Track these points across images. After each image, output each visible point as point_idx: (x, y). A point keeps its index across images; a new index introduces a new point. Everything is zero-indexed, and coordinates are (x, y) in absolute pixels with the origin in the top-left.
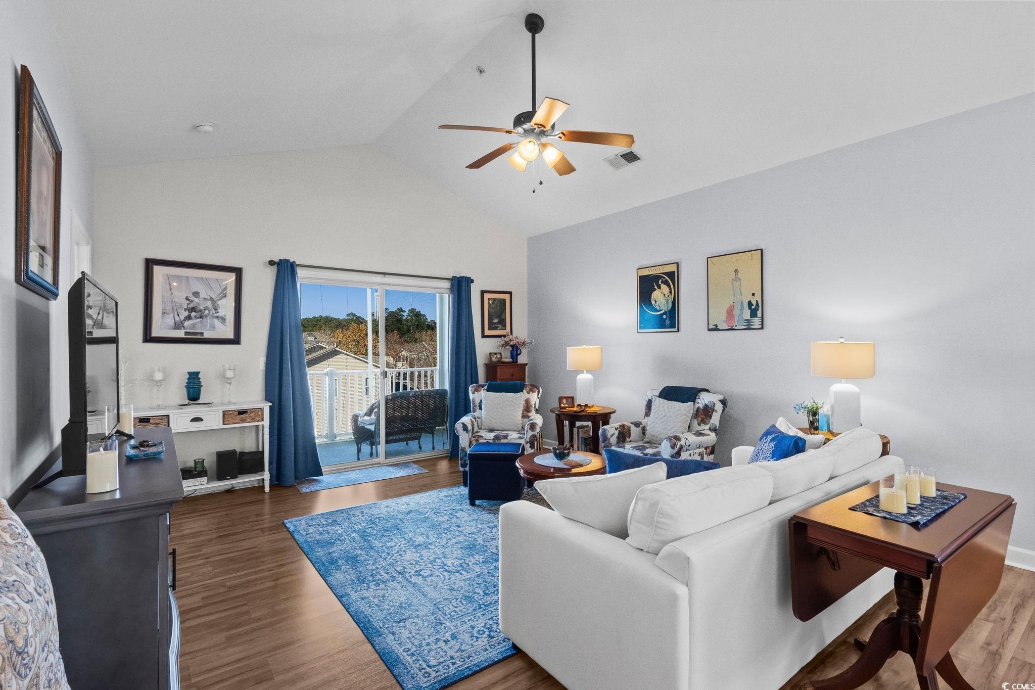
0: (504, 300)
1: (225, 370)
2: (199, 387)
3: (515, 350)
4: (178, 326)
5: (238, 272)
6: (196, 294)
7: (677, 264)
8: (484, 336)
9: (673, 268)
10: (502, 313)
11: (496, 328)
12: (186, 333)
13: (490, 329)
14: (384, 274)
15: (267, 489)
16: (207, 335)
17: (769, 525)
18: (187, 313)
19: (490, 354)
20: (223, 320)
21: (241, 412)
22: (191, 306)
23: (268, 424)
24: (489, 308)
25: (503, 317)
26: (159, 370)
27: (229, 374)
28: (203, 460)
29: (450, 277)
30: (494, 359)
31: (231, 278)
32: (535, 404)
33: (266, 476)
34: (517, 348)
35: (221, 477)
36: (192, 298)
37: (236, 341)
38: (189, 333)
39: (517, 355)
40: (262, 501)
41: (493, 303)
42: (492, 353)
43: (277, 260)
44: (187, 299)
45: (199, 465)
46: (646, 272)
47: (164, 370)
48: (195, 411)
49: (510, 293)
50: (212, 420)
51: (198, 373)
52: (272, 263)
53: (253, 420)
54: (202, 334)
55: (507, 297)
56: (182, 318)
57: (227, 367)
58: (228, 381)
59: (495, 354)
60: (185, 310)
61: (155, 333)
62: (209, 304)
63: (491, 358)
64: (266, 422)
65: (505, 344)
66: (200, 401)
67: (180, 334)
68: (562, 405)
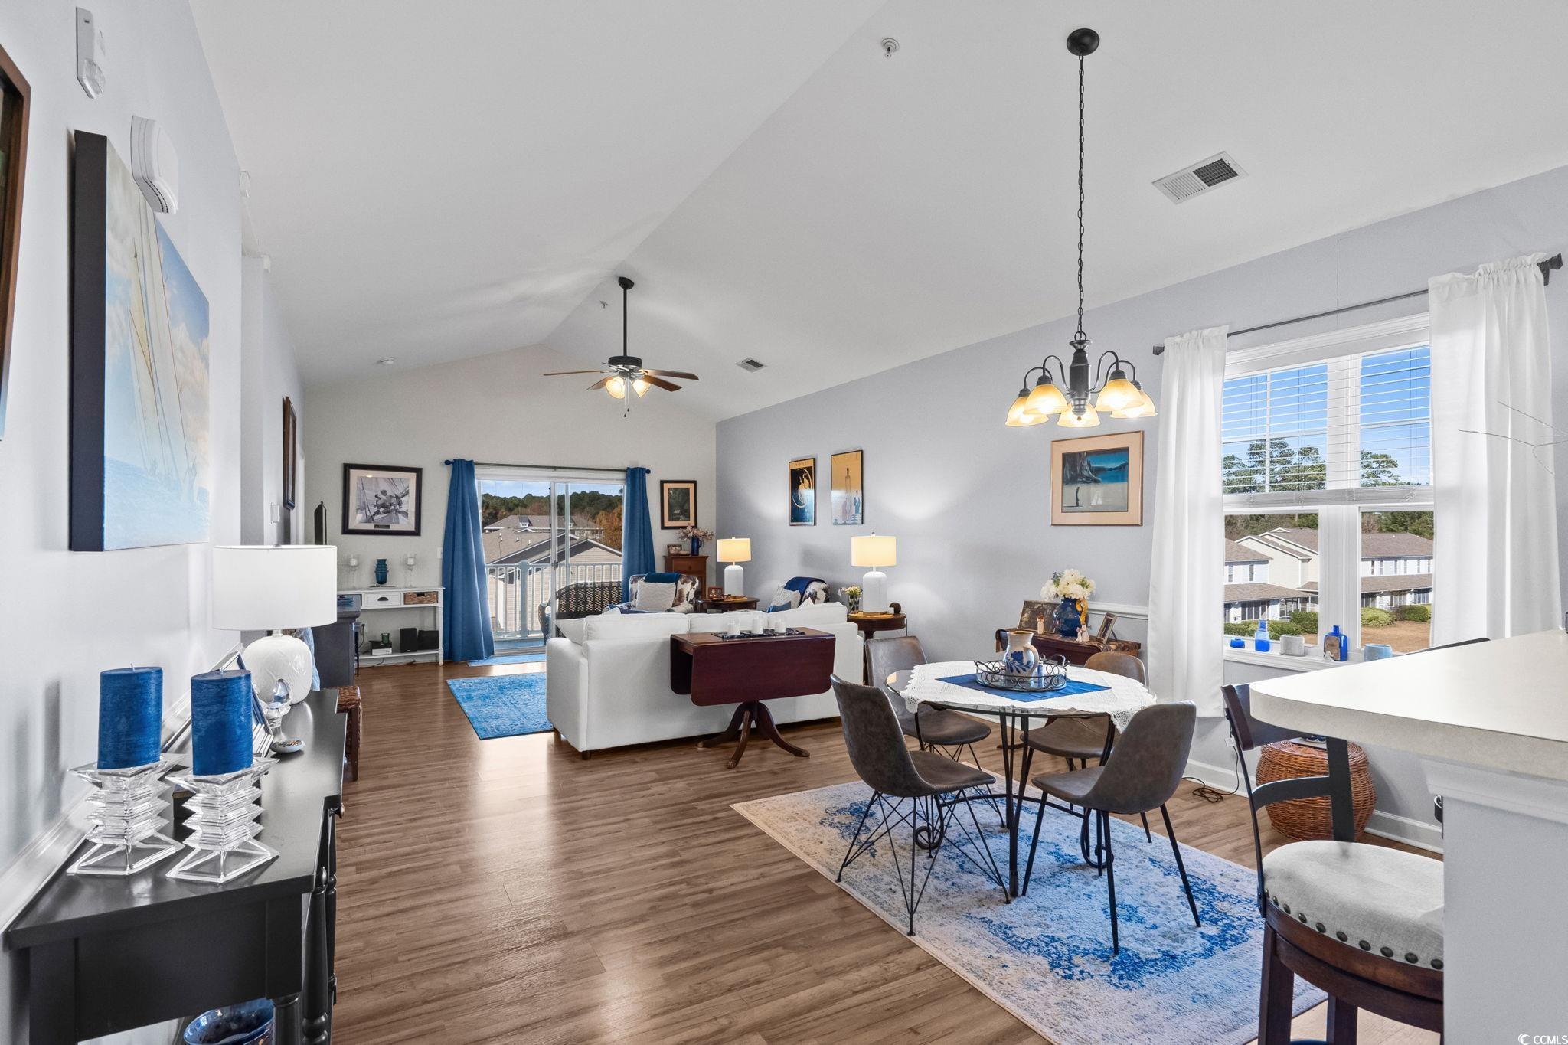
0: (688, 490)
1: (407, 559)
2: (386, 572)
3: (696, 542)
4: (369, 520)
5: (418, 472)
6: (384, 492)
7: (814, 460)
8: (663, 527)
9: (810, 464)
10: (685, 503)
11: (678, 519)
12: (376, 526)
13: (671, 520)
14: (555, 468)
15: (441, 663)
16: (393, 527)
17: (661, 641)
18: (376, 509)
19: (668, 546)
20: (406, 514)
21: (420, 595)
22: (379, 503)
23: (442, 606)
24: (669, 498)
25: (686, 507)
26: (354, 558)
27: (411, 562)
28: (389, 634)
29: (625, 469)
30: (672, 552)
31: (413, 476)
32: (688, 595)
33: (441, 651)
34: (698, 540)
35: (403, 650)
36: (380, 496)
37: (417, 532)
38: (378, 526)
39: (698, 547)
40: (437, 671)
41: (673, 492)
42: (671, 546)
43: (451, 459)
44: (376, 496)
45: (385, 638)
46: (795, 466)
47: (358, 558)
48: (382, 592)
49: (695, 482)
50: (396, 600)
51: (385, 560)
52: (447, 463)
53: (429, 602)
54: (388, 526)
55: (691, 486)
56: (372, 513)
57: (408, 556)
58: (410, 568)
59: (675, 546)
60: (375, 506)
61: (351, 526)
62: (394, 500)
63: (669, 550)
64: (440, 604)
65: (686, 535)
66: (387, 584)
67: (371, 527)
68: (711, 595)
